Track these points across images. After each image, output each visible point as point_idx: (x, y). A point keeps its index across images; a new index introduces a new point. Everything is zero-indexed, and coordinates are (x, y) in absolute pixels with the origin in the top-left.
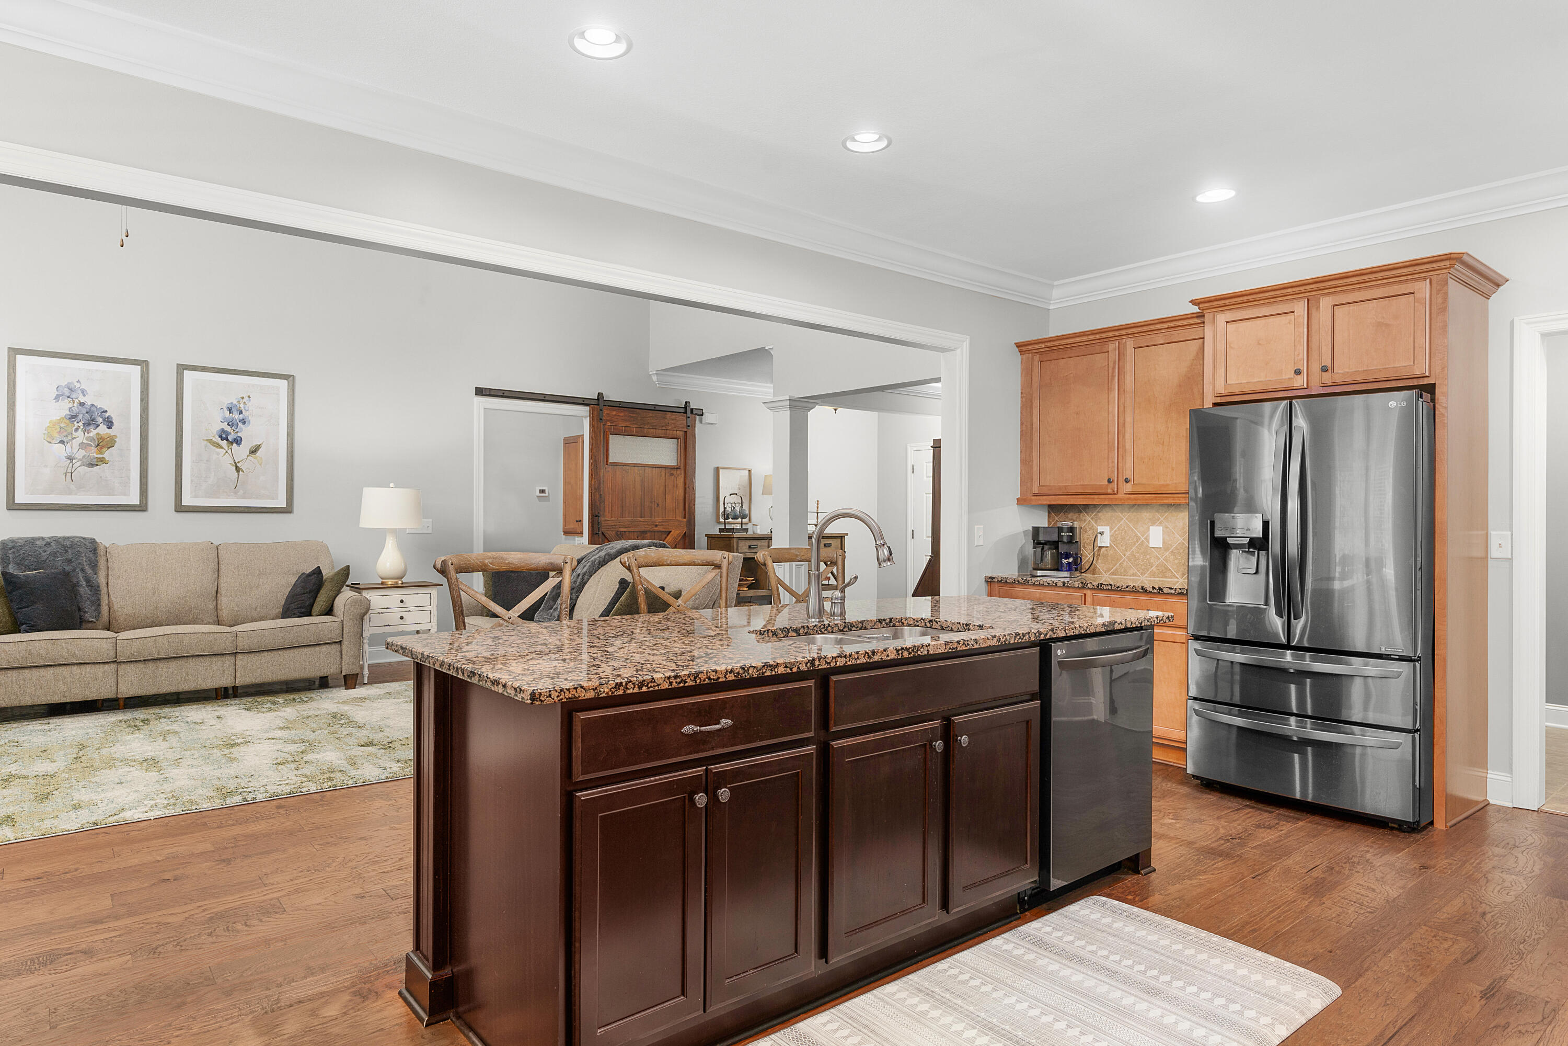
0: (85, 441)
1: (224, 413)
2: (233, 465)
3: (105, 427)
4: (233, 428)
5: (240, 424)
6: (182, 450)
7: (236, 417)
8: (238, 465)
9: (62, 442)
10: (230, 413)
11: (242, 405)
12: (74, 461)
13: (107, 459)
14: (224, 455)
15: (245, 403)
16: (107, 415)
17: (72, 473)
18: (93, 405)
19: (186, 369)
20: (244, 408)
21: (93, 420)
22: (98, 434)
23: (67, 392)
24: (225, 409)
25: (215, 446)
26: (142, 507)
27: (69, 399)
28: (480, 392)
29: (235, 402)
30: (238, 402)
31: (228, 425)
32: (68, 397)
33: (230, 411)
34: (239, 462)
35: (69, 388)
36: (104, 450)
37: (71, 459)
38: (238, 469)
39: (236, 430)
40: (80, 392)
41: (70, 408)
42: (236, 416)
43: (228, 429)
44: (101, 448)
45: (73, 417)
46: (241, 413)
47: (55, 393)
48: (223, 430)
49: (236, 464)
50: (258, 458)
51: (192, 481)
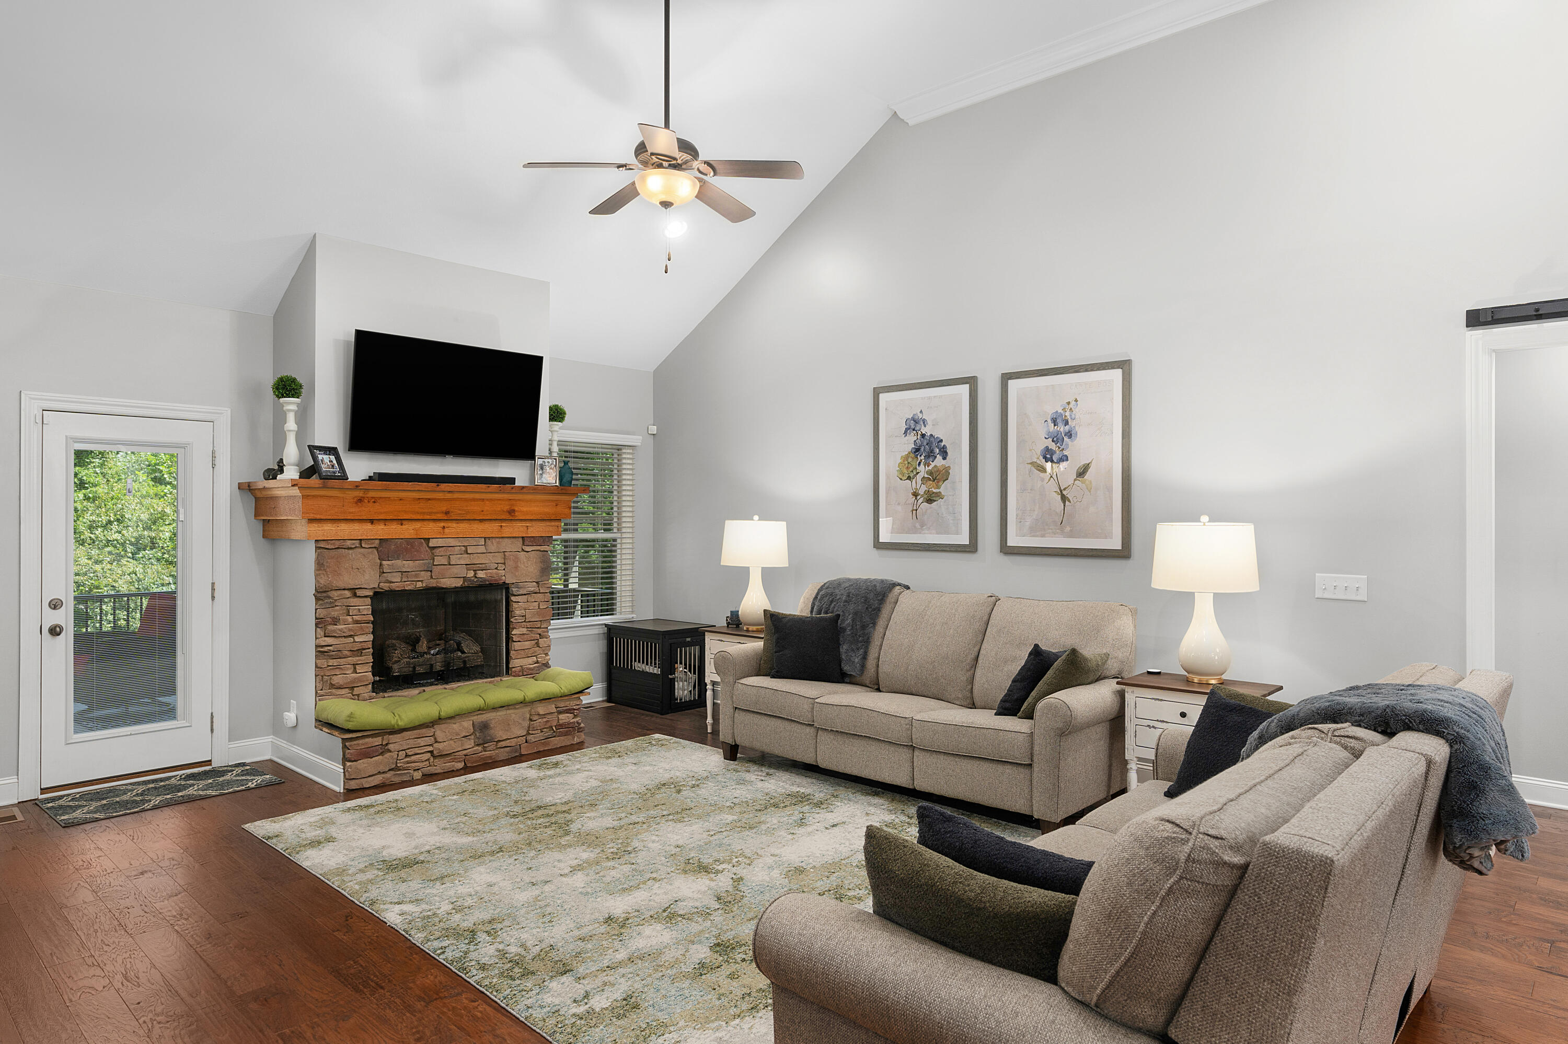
0: (926, 476)
1: (1048, 426)
2: (1058, 494)
3: (941, 458)
4: (1058, 444)
5: (1066, 439)
6: (1007, 479)
7: (1062, 430)
8: (1064, 493)
9: (909, 478)
10: (1054, 426)
11: (1068, 414)
12: (918, 498)
13: (943, 494)
14: (1049, 480)
15: (1071, 409)
16: (943, 444)
17: (916, 510)
18: (931, 435)
19: (1010, 378)
20: (1071, 416)
21: (931, 453)
22: (935, 466)
23: (912, 424)
24: (1049, 421)
25: (1039, 470)
26: (972, 548)
27: (914, 432)
28: (1476, 319)
29: (1060, 411)
30: (1064, 409)
31: (1053, 441)
32: (914, 430)
33: (1055, 422)
34: (1065, 489)
35: (914, 421)
36: (941, 483)
37: (915, 495)
38: (1064, 499)
39: (1062, 447)
40: (922, 423)
41: (915, 441)
42: (1062, 428)
43: (1053, 446)
44: (938, 482)
45: (917, 450)
46: (1067, 423)
47: (904, 427)
48: (1047, 449)
49: (1061, 491)
50: (1087, 482)
51: (1017, 515)
